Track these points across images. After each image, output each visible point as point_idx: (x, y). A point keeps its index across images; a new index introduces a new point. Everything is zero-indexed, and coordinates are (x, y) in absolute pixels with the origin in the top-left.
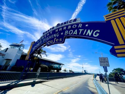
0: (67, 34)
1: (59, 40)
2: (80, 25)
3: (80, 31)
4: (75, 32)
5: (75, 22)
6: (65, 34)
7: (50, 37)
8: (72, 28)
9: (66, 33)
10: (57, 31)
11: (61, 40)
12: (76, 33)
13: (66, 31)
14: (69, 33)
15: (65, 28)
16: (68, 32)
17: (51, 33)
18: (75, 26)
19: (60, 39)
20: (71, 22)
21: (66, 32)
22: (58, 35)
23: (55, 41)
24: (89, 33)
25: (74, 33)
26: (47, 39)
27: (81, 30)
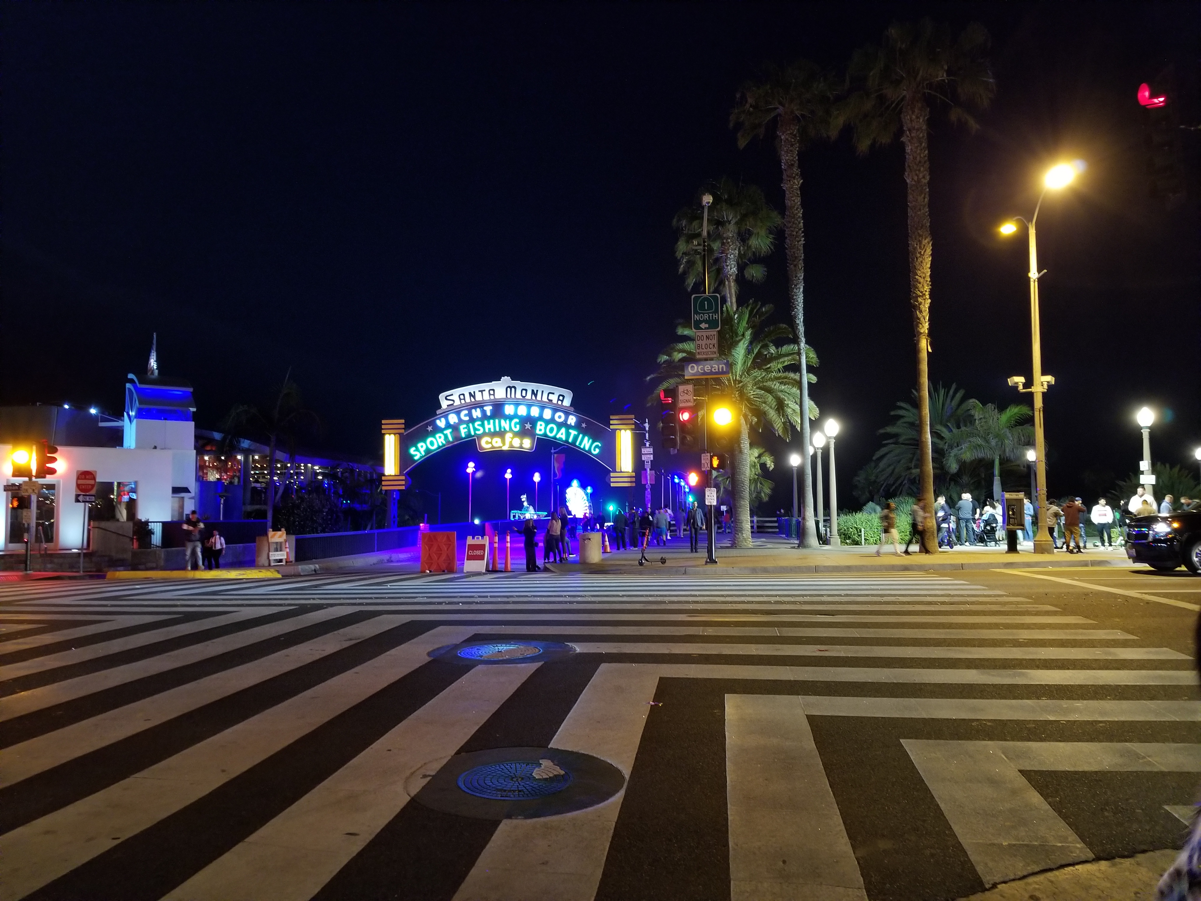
0: (543, 431)
1: (521, 443)
2: (573, 419)
3: (571, 433)
4: (562, 434)
6: (538, 432)
7: (487, 427)
10: (511, 411)
12: (564, 437)
13: (539, 423)
14: (548, 432)
16: (545, 428)
17: (488, 409)
19: (524, 442)
21: (541, 425)
23: (511, 442)
24: (586, 443)
25: (559, 435)
26: (475, 429)
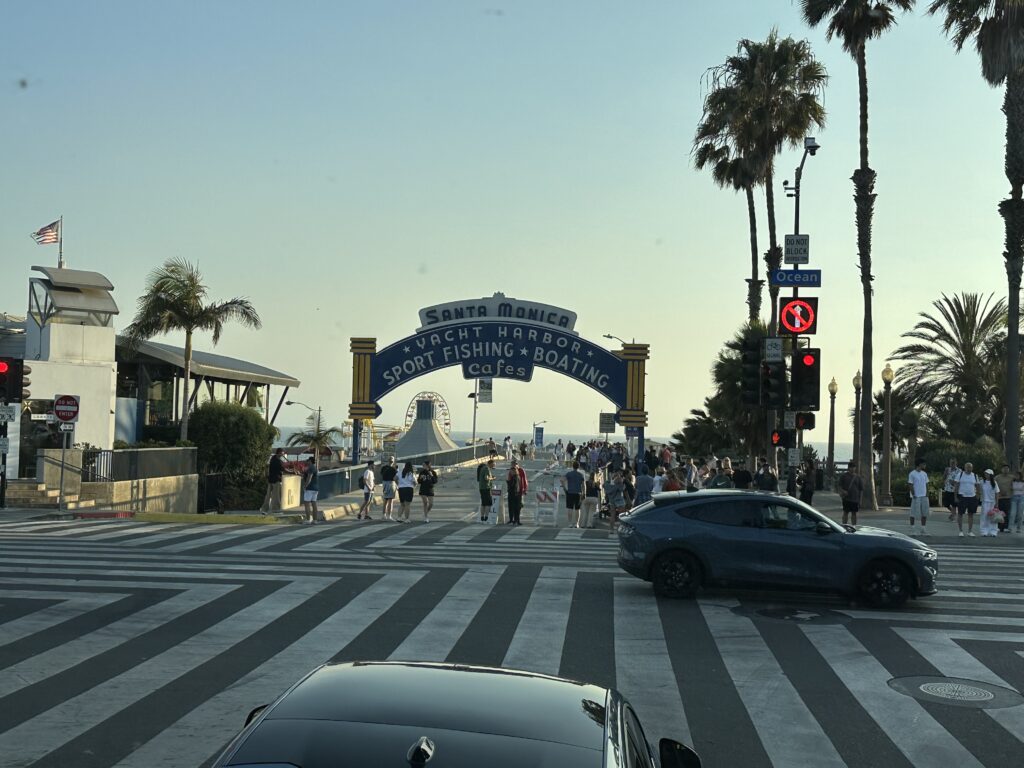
0: (542, 358)
1: (515, 371)
2: (577, 346)
3: (575, 362)
4: (564, 363)
5: (561, 329)
6: (536, 358)
7: (475, 350)
8: (553, 346)
9: (539, 357)
10: (505, 333)
11: (523, 374)
12: (566, 366)
13: (537, 349)
14: (547, 360)
15: (533, 335)
16: (544, 355)
17: (477, 329)
18: (562, 342)
19: (519, 370)
20: (553, 323)
21: (539, 351)
22: (509, 353)
23: (503, 370)
24: (592, 374)
25: (560, 364)
26: (461, 353)
27: (577, 361)
